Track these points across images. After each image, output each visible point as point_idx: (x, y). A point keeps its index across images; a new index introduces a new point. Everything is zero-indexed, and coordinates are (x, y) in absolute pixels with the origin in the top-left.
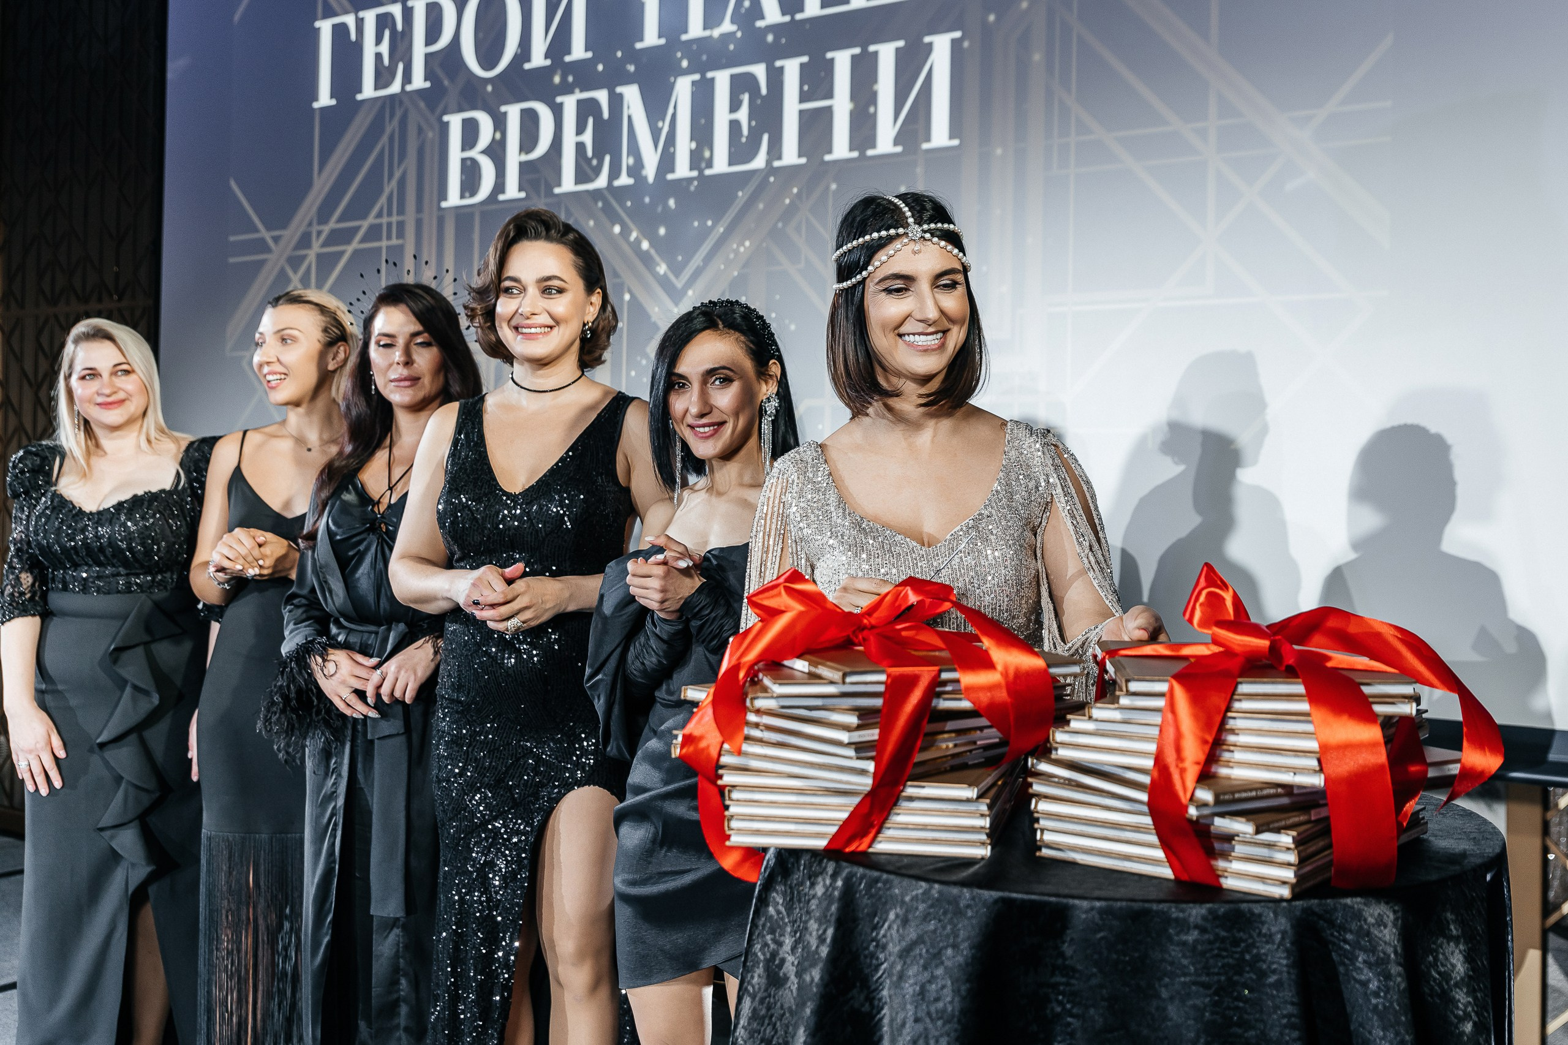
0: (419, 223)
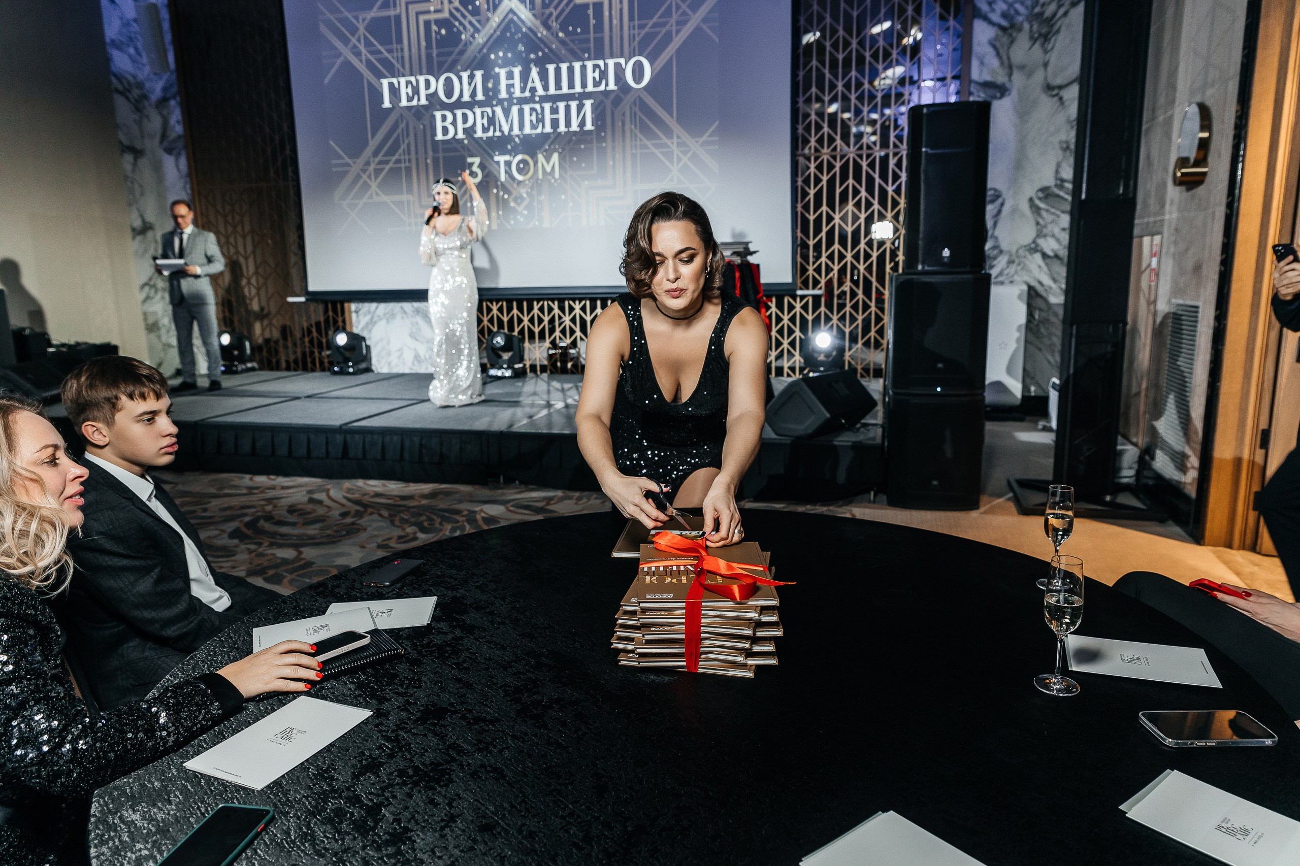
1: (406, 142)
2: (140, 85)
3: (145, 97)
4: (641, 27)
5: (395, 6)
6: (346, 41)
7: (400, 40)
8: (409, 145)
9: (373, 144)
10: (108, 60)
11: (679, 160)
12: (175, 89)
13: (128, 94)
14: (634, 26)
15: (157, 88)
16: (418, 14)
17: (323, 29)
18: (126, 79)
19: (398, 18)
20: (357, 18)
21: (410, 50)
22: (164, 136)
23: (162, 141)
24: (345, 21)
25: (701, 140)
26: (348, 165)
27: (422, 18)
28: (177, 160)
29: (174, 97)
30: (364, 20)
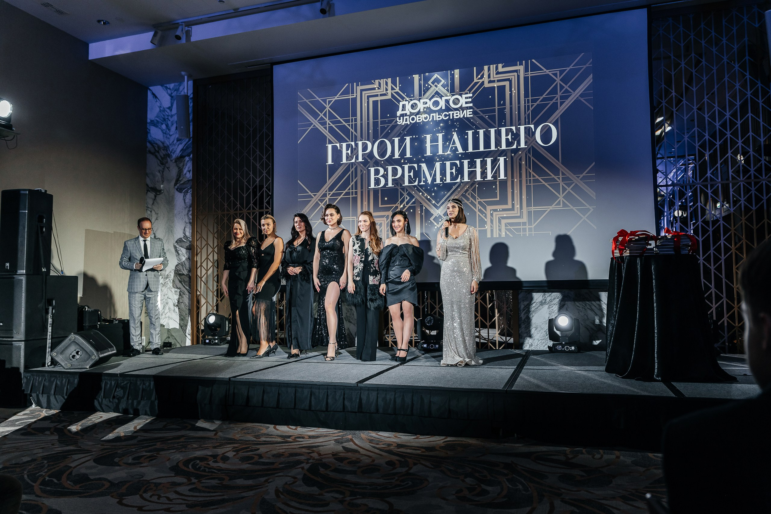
0: (362, 192)
1: (354, 181)
2: (166, 148)
3: (169, 156)
4: (533, 101)
5: (353, 93)
6: (316, 116)
7: (354, 114)
8: (356, 183)
9: (329, 182)
10: (146, 132)
11: (564, 190)
12: (190, 150)
13: (157, 154)
14: (528, 100)
15: (177, 150)
16: (368, 97)
17: (301, 109)
18: (156, 144)
19: (355, 100)
20: (325, 101)
21: (361, 120)
22: (177, 181)
23: (175, 184)
24: (317, 103)
25: (581, 176)
26: (310, 197)
27: (371, 100)
28: (185, 196)
29: (189, 155)
30: (330, 102)
